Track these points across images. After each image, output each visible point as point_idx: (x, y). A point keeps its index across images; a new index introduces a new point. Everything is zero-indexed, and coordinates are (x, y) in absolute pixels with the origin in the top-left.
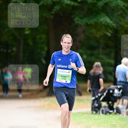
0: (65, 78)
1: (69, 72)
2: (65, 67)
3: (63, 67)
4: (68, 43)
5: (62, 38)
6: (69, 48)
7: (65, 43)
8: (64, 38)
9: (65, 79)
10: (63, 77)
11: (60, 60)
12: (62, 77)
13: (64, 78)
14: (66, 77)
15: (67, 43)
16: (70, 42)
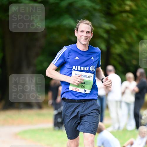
0: (83, 85)
1: (90, 77)
2: (85, 69)
3: (82, 69)
4: (87, 32)
6: (88, 39)
7: (82, 31)
9: (84, 87)
11: (77, 58)
14: (85, 84)
15: (85, 32)
16: (90, 30)
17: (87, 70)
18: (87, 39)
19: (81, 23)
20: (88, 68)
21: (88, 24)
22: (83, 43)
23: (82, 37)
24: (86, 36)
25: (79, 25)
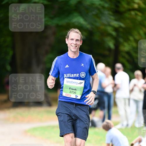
0: (75, 91)
1: (81, 83)
2: (75, 75)
3: (72, 76)
4: (77, 40)
5: (68, 33)
7: (72, 39)
8: (70, 34)
9: (75, 93)
10: (73, 89)
11: (67, 66)
12: (70, 90)
13: (73, 91)
14: (76, 90)
15: (75, 40)
16: (79, 39)
17: (77, 76)
18: (77, 46)
19: (71, 31)
20: (78, 74)
21: (78, 33)
22: (73, 50)
23: (72, 45)
24: (75, 44)
25: (69, 33)
